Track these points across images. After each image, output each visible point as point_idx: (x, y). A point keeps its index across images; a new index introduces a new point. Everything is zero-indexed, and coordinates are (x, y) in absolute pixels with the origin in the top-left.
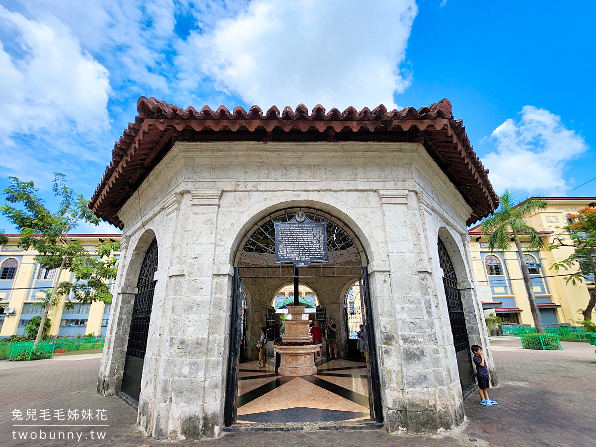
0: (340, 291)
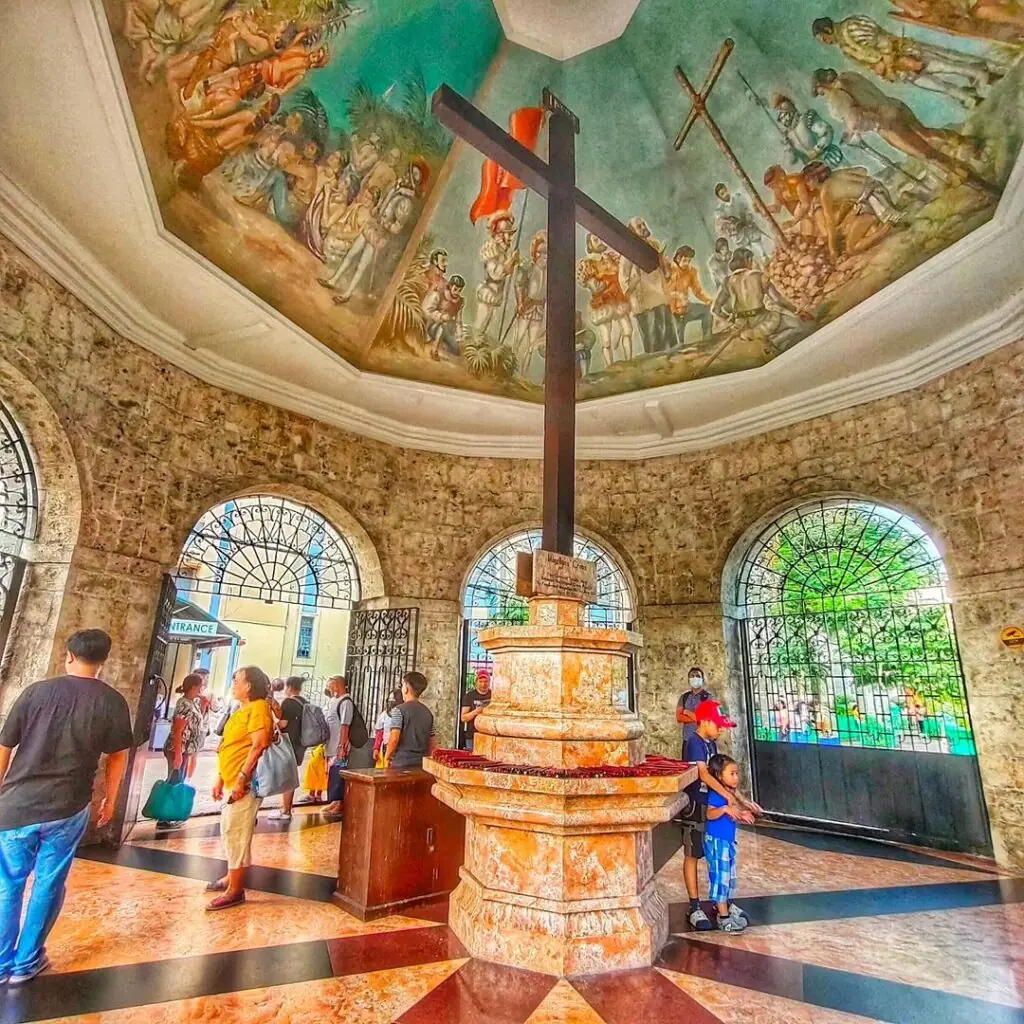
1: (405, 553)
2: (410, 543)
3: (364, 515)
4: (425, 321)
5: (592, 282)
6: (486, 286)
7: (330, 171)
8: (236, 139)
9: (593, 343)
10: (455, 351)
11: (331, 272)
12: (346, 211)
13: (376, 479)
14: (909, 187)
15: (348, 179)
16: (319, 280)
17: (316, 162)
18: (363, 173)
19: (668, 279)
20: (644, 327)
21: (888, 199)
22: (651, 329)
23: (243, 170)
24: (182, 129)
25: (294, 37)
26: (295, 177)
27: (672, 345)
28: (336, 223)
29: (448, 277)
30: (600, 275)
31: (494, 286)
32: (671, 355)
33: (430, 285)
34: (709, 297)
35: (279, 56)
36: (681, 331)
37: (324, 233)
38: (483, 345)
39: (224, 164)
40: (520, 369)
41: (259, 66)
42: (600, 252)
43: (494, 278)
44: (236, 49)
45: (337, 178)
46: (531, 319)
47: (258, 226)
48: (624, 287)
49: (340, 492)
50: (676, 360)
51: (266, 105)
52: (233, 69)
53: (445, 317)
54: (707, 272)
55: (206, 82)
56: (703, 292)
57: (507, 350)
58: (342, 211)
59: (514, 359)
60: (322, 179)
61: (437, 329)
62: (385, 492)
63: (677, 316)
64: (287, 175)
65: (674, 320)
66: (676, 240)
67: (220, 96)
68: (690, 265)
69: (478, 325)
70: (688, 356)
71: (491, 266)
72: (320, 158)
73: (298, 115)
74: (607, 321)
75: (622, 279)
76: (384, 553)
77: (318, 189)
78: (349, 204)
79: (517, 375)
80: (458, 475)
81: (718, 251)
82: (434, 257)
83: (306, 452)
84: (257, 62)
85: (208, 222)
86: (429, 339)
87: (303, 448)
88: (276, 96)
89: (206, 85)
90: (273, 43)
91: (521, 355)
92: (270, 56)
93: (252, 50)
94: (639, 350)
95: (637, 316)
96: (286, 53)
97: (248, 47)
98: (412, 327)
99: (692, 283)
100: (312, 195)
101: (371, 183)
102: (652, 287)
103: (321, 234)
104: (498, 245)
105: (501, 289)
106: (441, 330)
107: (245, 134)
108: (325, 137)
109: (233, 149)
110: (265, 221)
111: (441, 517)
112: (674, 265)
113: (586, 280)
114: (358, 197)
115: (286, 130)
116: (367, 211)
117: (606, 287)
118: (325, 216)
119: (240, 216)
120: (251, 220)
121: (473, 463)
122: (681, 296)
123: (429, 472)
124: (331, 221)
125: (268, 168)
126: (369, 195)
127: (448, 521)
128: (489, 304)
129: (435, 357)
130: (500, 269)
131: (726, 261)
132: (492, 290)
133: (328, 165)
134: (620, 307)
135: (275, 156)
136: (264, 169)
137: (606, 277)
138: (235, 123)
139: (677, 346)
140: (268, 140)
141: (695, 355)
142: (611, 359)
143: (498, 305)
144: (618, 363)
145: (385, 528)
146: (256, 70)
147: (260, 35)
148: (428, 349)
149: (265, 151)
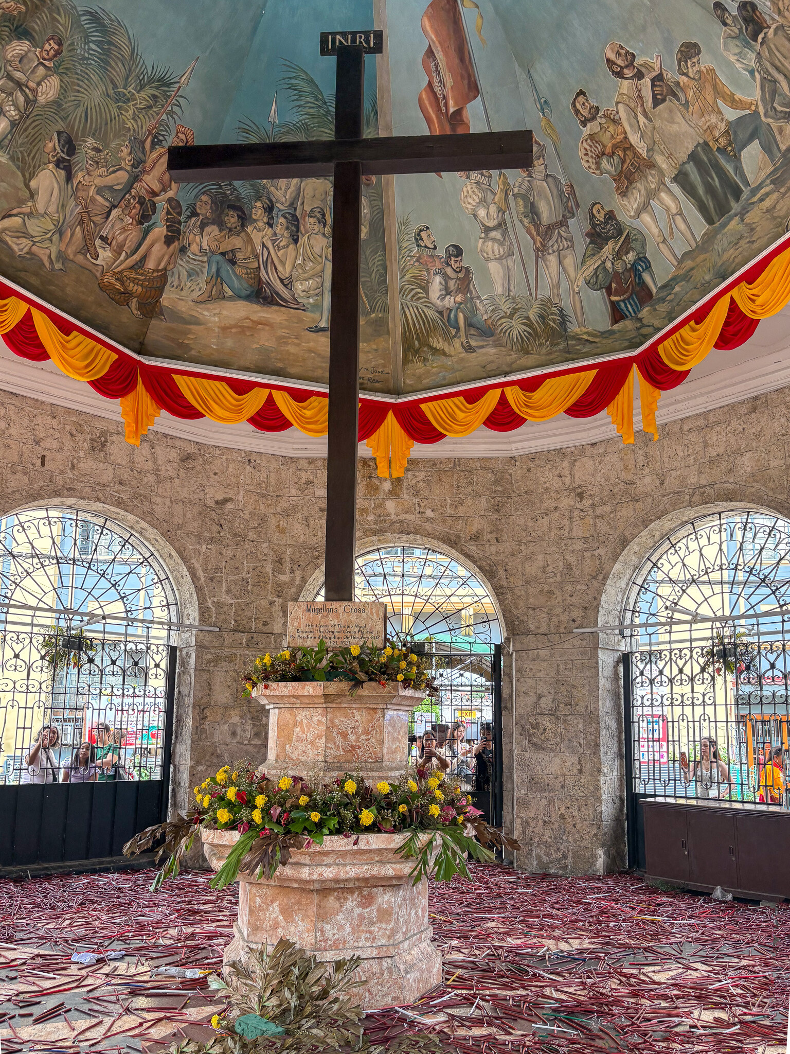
0: (601, 576)
1: (528, 583)
2: (531, 570)
3: (472, 549)
4: (441, 313)
5: (605, 163)
6: (486, 239)
7: (260, 224)
8: (163, 256)
9: (644, 245)
10: (486, 332)
11: (317, 316)
12: (297, 249)
13: (483, 503)
15: (282, 220)
16: (310, 330)
17: (243, 226)
18: (292, 205)
19: (687, 105)
20: (689, 189)
22: (701, 191)
23: (186, 274)
24: (113, 281)
25: (144, 148)
26: (232, 251)
27: (737, 199)
28: (294, 267)
29: (441, 252)
30: (608, 150)
31: (495, 234)
32: (742, 214)
33: (428, 270)
34: (748, 99)
35: (144, 171)
36: (739, 169)
37: (287, 283)
38: (515, 310)
39: (170, 280)
40: (573, 319)
41: (133, 192)
42: (593, 118)
43: (491, 224)
44: (103, 197)
45: (271, 225)
46: (559, 251)
47: (224, 312)
48: (642, 148)
49: (440, 529)
50: (753, 216)
51: (168, 213)
52: (114, 213)
53: (459, 298)
54: (729, 64)
55: (102, 238)
56: (738, 96)
57: (546, 304)
58: (293, 254)
59: (561, 310)
60: (257, 237)
61: (456, 316)
62: (497, 516)
63: (721, 150)
64: (224, 254)
65: (722, 161)
66: (668, 41)
67: (121, 238)
68: (703, 68)
69: (499, 290)
70: (768, 203)
71: (482, 213)
72: (244, 219)
73: (204, 198)
74: (645, 207)
75: (634, 139)
76: (501, 587)
77: (259, 248)
78: (296, 241)
79: (574, 328)
80: (584, 471)
81: (725, 24)
82: (418, 238)
83: (397, 495)
84: (129, 191)
85: (185, 333)
86: (453, 332)
87: (393, 493)
88: (170, 200)
89: (104, 239)
90: (129, 168)
91: (567, 302)
92: (135, 178)
93: (116, 187)
94: (701, 227)
95: (675, 179)
96: (148, 165)
97: (110, 188)
98: (430, 328)
99: (718, 92)
100: (257, 256)
101: (307, 208)
102: (675, 127)
103: (285, 286)
104: (478, 183)
105: (505, 233)
106: (461, 316)
107: (168, 246)
108: (238, 198)
109: (169, 263)
110: (228, 304)
111: (567, 528)
112: (683, 80)
113: (598, 164)
114: (302, 227)
115: (201, 217)
116: (320, 237)
117: (623, 161)
118: (280, 268)
119: (206, 313)
120: (217, 311)
121: (601, 450)
122: (713, 119)
123: (548, 477)
124: (288, 267)
125: (205, 259)
126: (312, 220)
127: (574, 534)
128: (500, 259)
129: (469, 349)
130: (493, 209)
131: (740, 30)
132: (494, 240)
133: (255, 221)
134: (650, 178)
135: (205, 246)
136: (203, 262)
137: (615, 147)
138: (152, 245)
139: (744, 197)
140: (192, 236)
141: (775, 196)
142: (675, 256)
143: (511, 254)
144: (686, 255)
145: (502, 557)
146: (134, 197)
147: (114, 172)
148: (457, 343)
149: (194, 248)
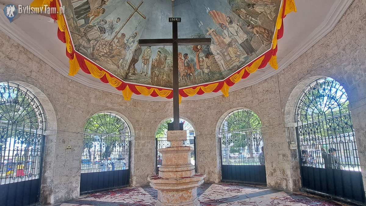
14: (125, 65)
21: (122, 62)
34: (91, 23)
68: (100, 14)
131: (101, 24)
